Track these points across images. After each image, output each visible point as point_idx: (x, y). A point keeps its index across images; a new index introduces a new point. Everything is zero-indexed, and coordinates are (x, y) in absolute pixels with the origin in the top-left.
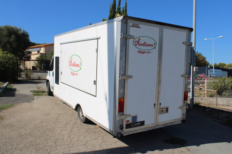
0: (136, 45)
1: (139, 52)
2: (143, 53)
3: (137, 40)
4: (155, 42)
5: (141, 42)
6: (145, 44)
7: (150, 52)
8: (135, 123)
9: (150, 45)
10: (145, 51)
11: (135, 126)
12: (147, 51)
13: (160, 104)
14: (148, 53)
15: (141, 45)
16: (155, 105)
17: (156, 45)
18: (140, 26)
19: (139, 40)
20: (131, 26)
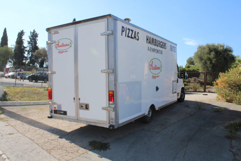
0: (57, 47)
1: (59, 52)
2: (62, 52)
3: (57, 43)
4: (70, 41)
5: (60, 44)
6: (63, 45)
7: (67, 51)
8: (60, 111)
9: (67, 45)
10: (63, 51)
11: (60, 114)
12: (64, 51)
13: (79, 99)
14: (65, 52)
15: (60, 46)
16: (74, 99)
17: (71, 43)
18: (59, 32)
19: (59, 42)
20: (53, 34)
